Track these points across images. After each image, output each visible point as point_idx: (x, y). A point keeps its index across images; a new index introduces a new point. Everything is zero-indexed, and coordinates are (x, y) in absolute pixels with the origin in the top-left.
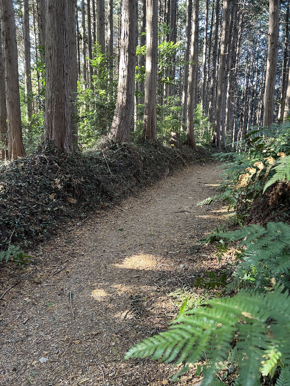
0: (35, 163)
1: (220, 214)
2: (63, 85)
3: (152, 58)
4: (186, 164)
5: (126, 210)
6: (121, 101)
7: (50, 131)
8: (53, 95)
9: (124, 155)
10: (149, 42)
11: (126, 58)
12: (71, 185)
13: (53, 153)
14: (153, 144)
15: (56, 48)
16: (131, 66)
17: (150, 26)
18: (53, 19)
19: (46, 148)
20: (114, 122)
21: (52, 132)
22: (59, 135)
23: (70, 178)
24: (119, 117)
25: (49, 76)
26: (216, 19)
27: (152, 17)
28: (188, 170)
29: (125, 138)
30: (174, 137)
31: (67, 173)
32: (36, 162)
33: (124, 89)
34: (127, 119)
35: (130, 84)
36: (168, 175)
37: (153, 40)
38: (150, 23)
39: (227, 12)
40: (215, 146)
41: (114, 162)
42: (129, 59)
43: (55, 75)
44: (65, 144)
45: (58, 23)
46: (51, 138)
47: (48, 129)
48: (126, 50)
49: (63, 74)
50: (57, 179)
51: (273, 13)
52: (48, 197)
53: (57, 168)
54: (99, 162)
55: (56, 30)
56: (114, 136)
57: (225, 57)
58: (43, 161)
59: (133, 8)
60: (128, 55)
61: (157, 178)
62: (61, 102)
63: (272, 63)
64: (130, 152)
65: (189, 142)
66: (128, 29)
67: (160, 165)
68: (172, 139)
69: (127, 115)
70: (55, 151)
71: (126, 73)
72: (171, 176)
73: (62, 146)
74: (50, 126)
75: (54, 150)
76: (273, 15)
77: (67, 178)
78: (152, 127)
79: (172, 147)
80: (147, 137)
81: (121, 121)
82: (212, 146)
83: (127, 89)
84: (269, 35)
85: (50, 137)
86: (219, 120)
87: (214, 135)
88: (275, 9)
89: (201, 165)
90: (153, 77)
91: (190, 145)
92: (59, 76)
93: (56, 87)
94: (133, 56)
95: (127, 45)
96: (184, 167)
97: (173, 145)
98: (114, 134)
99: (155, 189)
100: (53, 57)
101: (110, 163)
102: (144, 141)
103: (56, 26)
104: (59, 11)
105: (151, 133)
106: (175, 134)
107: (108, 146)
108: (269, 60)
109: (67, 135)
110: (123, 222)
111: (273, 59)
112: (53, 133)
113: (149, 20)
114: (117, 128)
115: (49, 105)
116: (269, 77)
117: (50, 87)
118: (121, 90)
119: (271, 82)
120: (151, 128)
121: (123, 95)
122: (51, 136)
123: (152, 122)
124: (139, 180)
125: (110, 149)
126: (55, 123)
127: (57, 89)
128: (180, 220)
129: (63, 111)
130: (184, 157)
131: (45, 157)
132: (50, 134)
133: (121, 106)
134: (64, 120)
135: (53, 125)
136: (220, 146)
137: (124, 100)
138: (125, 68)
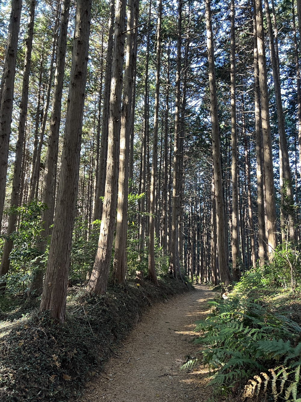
0: (33, 338)
1: (201, 377)
2: (65, 260)
3: (123, 211)
4: (151, 305)
5: (111, 378)
6: (101, 257)
7: (48, 302)
8: (55, 269)
9: (103, 310)
10: (121, 198)
11: (107, 220)
12: (66, 359)
13: (49, 325)
14: (123, 288)
15: (63, 231)
16: (111, 226)
17: (121, 186)
18: (64, 209)
19: (43, 319)
20: (93, 275)
21: (49, 303)
22: (57, 306)
23: (66, 352)
24: (98, 271)
25: (53, 253)
26: (165, 164)
27: (123, 179)
28: (153, 311)
29: (103, 290)
30: (138, 276)
31: (63, 347)
32: (35, 337)
33: (104, 246)
34: (106, 273)
35: (110, 241)
36: (138, 321)
37: (124, 197)
38: (122, 184)
39: (176, 165)
40: (173, 278)
41: (95, 320)
42: (110, 221)
43: (59, 253)
44: (60, 314)
45: (67, 212)
46: (48, 309)
47: (46, 299)
48: (108, 214)
49: (66, 252)
50: (55, 355)
51: (217, 181)
52: (48, 379)
53: (54, 342)
54: (82, 322)
55: (65, 218)
56: (93, 289)
57: (176, 198)
58: (41, 336)
59: (115, 183)
60: (109, 218)
61: (130, 327)
62: (62, 276)
63: (221, 217)
64: (108, 306)
65: (150, 278)
66: (110, 198)
67: (131, 311)
68: (137, 277)
69: (106, 269)
70: (52, 323)
71: (107, 232)
72: (140, 321)
73: (58, 316)
74: (49, 297)
75: (51, 321)
76: (218, 182)
77: (63, 353)
78: (122, 271)
79: (138, 287)
80: (116, 280)
81: (100, 274)
82: (170, 277)
83: (107, 246)
84: (216, 196)
85: (47, 307)
86: (175, 253)
87: (171, 266)
88: (218, 178)
89: (164, 302)
90: (124, 226)
91: (152, 280)
92: (63, 253)
93: (59, 263)
94: (113, 219)
95: (109, 210)
96: (149, 307)
97: (138, 284)
98: (92, 286)
99: (131, 343)
100: (59, 239)
101: (91, 320)
102: (113, 284)
103: (65, 215)
104: (69, 204)
105: (120, 276)
106: (140, 273)
107: (87, 300)
108: (218, 215)
109: (63, 305)
110: (113, 396)
111: (221, 215)
112: (51, 304)
113: (121, 182)
114: (96, 281)
115: (50, 278)
116: (219, 228)
117: (53, 262)
118: (101, 246)
119: (221, 233)
120: (120, 271)
121: (103, 251)
122: (49, 306)
123: (121, 266)
124: (116, 335)
125: (89, 303)
126: (54, 294)
127: (59, 264)
128: (167, 387)
129: (63, 284)
130: (149, 296)
131: (43, 330)
132: (47, 305)
133: (101, 260)
134: (62, 291)
135: (52, 296)
136: (177, 277)
137: (104, 255)
138: (106, 228)
